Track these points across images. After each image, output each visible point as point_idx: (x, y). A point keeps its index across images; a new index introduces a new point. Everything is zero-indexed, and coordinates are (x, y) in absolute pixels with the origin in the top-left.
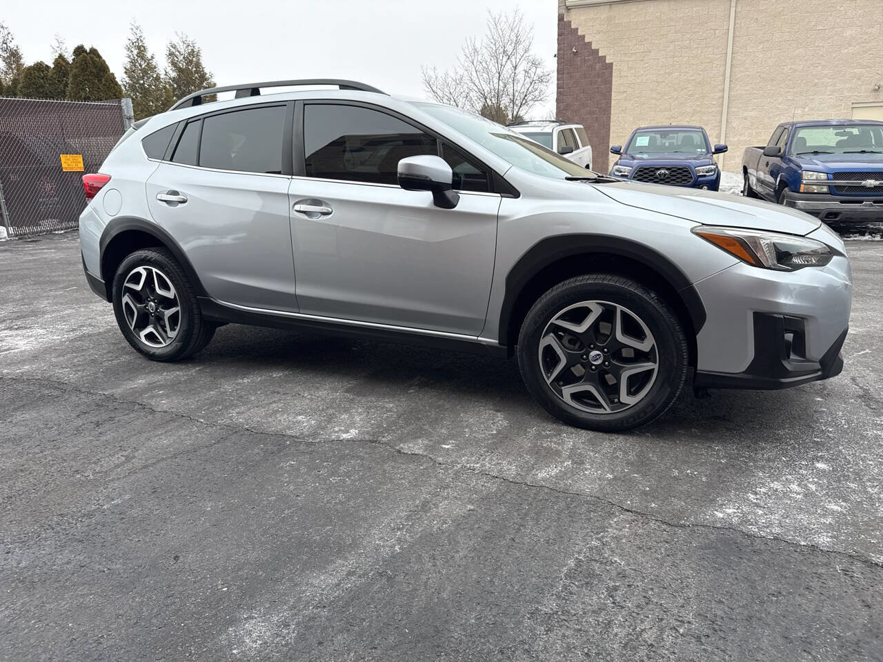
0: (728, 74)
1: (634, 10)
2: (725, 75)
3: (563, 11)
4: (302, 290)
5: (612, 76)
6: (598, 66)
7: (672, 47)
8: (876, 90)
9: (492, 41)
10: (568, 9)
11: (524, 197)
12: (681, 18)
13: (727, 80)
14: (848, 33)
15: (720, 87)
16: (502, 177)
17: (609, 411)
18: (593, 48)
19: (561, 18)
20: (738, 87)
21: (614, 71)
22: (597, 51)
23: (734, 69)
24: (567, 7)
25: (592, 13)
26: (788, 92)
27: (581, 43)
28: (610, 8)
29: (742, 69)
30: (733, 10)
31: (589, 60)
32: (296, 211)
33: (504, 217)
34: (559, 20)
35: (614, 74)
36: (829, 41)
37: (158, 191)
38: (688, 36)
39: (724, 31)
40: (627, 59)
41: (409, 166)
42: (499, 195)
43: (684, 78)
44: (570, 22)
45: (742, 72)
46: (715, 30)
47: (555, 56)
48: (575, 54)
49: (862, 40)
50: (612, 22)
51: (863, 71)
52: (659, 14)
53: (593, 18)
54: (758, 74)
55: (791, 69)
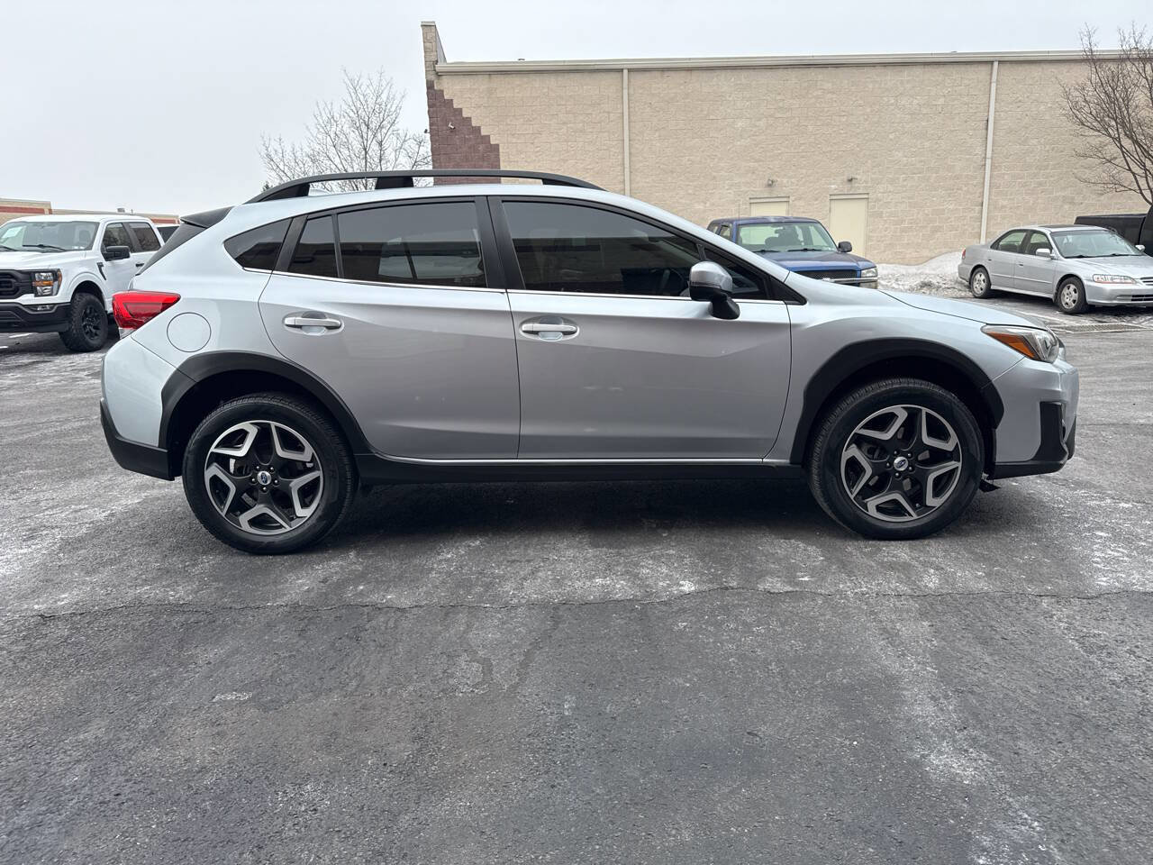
0: (627, 165)
1: (518, 83)
2: (624, 164)
3: (433, 77)
4: (528, 429)
5: (499, 161)
6: (481, 148)
7: (564, 130)
8: (770, 185)
9: (353, 108)
10: (438, 75)
11: (810, 303)
12: (571, 96)
13: (627, 170)
14: (740, 124)
15: (620, 178)
16: (783, 283)
17: (915, 517)
18: (473, 125)
19: (430, 86)
20: (638, 179)
21: (501, 154)
22: (479, 129)
23: (633, 159)
24: (437, 73)
25: (468, 83)
26: (688, 185)
27: (458, 118)
28: (490, 78)
29: (641, 159)
30: (625, 92)
31: (469, 140)
32: (524, 332)
33: (797, 326)
34: (428, 88)
35: (501, 158)
36: (722, 132)
37: (285, 315)
38: (581, 118)
39: (619, 115)
40: (514, 140)
41: (702, 273)
42: (782, 302)
43: (582, 166)
44: (443, 91)
45: (641, 162)
46: (609, 113)
47: (426, 131)
48: (452, 130)
49: (752, 133)
50: (493, 96)
51: (756, 164)
52: (546, 90)
53: (470, 89)
54: (657, 165)
55: (689, 160)
